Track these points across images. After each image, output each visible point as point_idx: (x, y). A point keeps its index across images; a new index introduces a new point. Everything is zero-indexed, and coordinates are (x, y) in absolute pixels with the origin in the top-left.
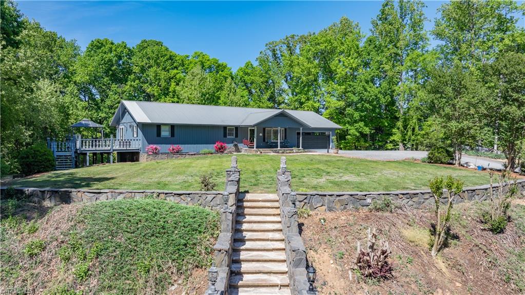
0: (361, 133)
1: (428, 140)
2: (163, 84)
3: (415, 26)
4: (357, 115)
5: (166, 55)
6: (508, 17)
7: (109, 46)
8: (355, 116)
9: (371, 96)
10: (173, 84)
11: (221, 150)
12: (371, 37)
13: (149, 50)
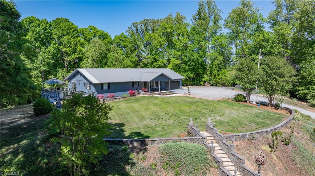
0: (189, 77)
1: (222, 81)
2: (73, 46)
3: (216, 21)
4: (187, 68)
5: (72, 28)
6: (261, 25)
7: (37, 22)
8: (186, 68)
9: (195, 58)
10: (79, 46)
11: (132, 94)
12: (194, 27)
13: (62, 25)
